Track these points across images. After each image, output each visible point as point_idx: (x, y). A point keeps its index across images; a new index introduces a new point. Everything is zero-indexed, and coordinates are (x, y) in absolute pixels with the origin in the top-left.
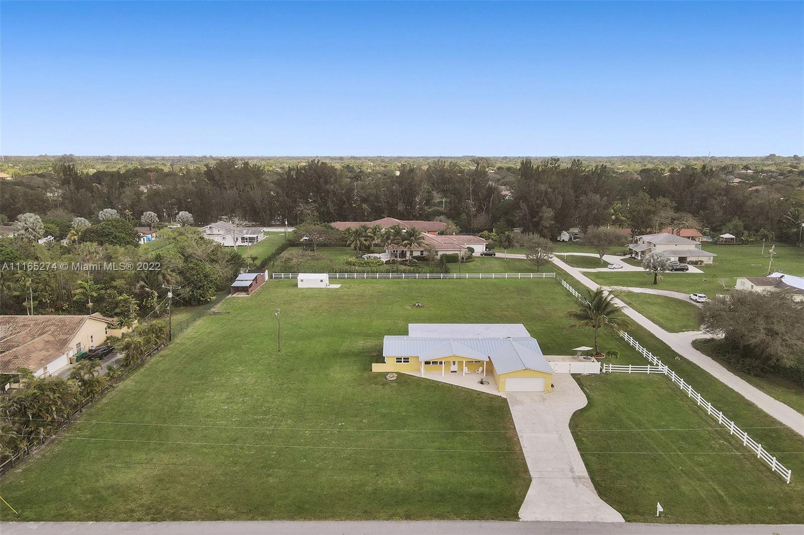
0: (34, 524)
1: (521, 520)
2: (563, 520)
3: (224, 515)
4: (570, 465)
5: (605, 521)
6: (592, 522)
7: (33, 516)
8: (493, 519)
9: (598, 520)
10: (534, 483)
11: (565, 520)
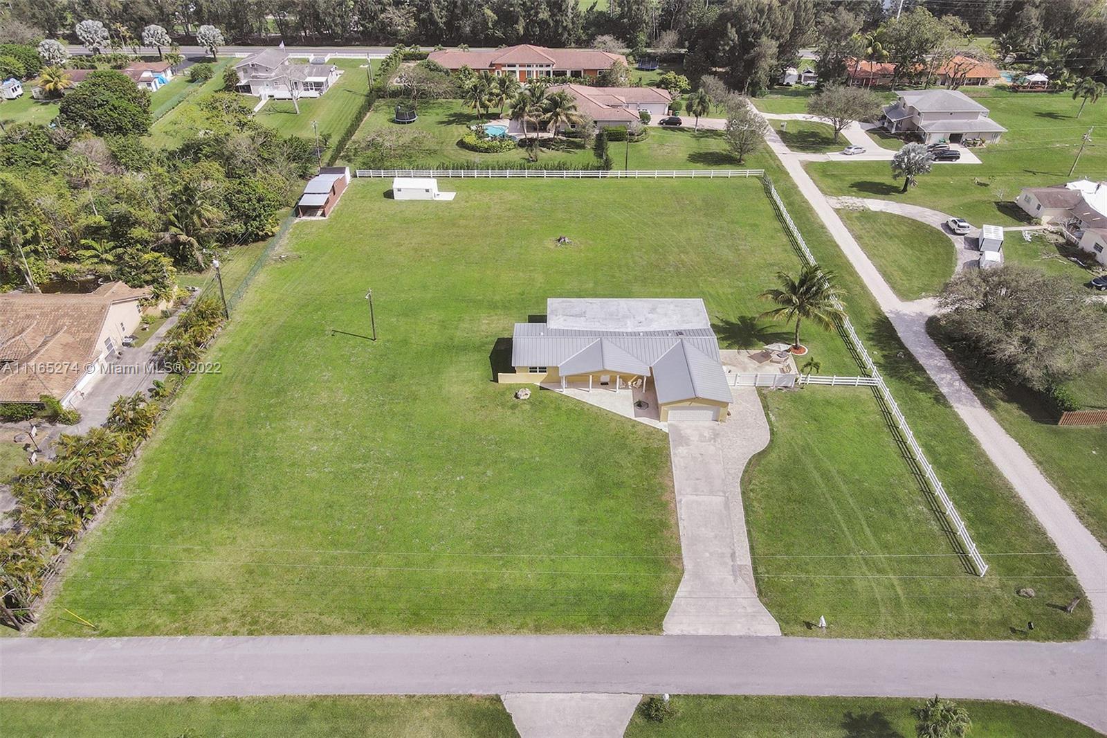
0: (117, 640)
1: (665, 634)
2: (712, 634)
3: (329, 626)
4: (732, 547)
5: (759, 635)
6: (744, 636)
7: (112, 629)
8: (633, 632)
9: (752, 634)
10: (686, 576)
11: (715, 633)
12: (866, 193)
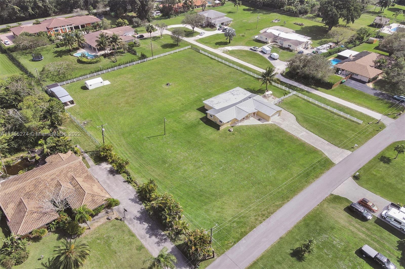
1: (336, 164)
2: (343, 159)
4: (321, 141)
5: (349, 155)
10: (323, 151)
12: (222, 46)
